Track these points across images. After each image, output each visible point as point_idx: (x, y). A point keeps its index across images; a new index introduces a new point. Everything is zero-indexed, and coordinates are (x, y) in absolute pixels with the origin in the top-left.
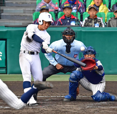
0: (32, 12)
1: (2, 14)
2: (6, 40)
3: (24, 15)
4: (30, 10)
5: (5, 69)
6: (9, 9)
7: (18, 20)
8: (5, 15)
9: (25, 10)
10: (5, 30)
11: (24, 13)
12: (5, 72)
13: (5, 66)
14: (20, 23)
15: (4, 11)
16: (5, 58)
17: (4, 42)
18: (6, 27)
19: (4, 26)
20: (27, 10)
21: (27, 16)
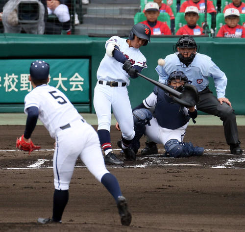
1: (85, 16)
2: (89, 57)
3: (120, 17)
4: (130, 10)
5: (89, 105)
6: (95, 8)
8: (90, 18)
9: (122, 9)
10: (88, 41)
11: (121, 14)
12: (89, 110)
13: (89, 100)
14: (112, 30)
15: (88, 12)
16: (88, 87)
17: (87, 61)
18: (90, 36)
19: (87, 35)
21: (125, 19)
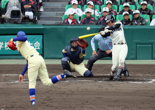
0: (62, 15)
1: (41, 16)
2: (43, 34)
3: (56, 16)
4: (61, 14)
7: (53, 20)
8: (43, 17)
9: (57, 13)
10: (42, 27)
11: (57, 15)
15: (42, 14)
17: (42, 36)
18: (43, 25)
20: (59, 13)
21: (58, 17)
